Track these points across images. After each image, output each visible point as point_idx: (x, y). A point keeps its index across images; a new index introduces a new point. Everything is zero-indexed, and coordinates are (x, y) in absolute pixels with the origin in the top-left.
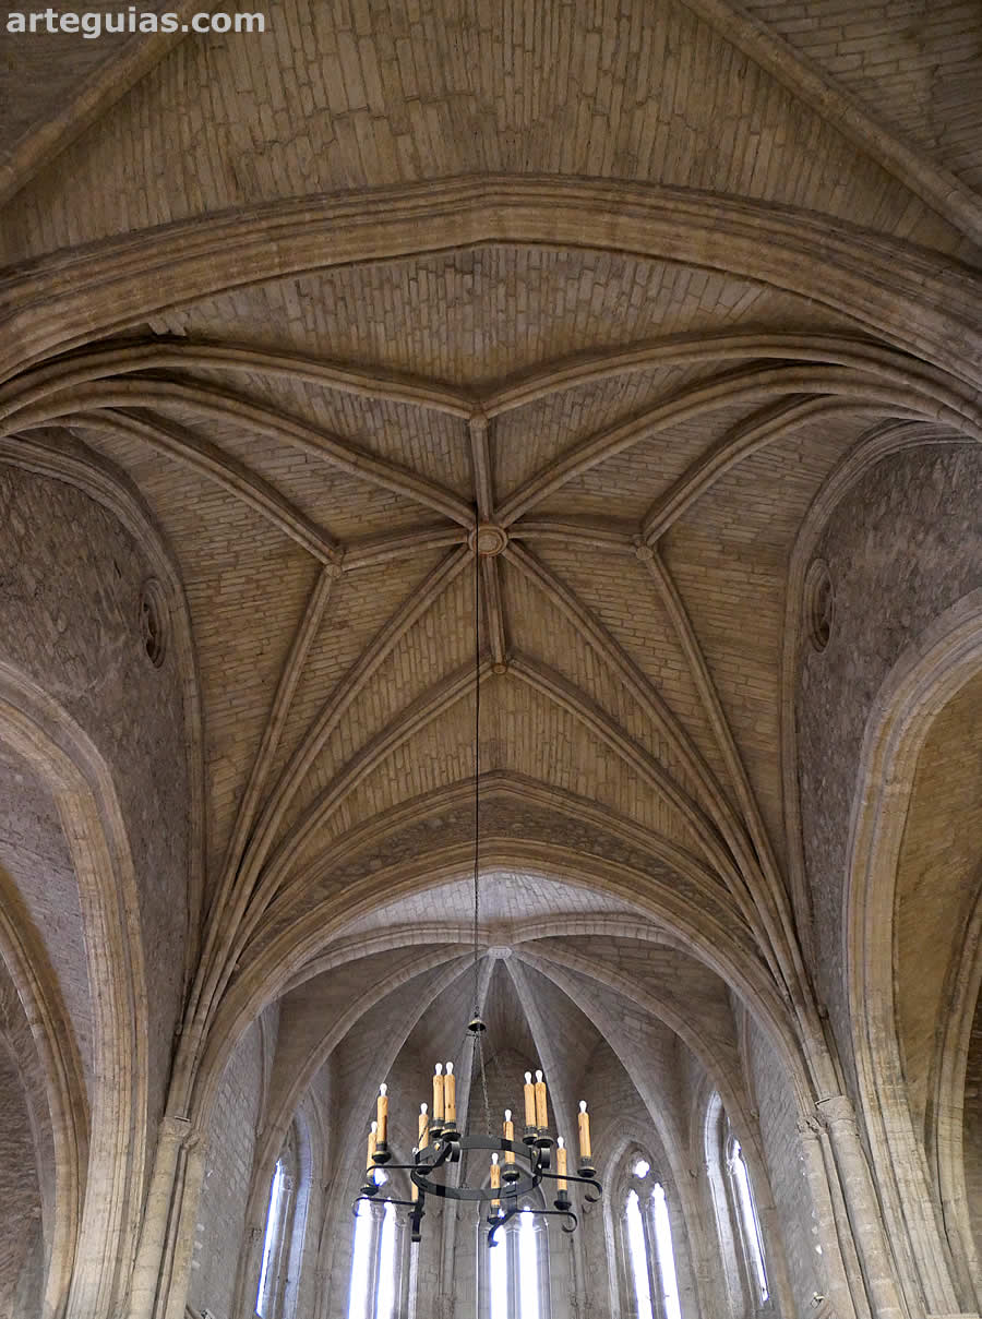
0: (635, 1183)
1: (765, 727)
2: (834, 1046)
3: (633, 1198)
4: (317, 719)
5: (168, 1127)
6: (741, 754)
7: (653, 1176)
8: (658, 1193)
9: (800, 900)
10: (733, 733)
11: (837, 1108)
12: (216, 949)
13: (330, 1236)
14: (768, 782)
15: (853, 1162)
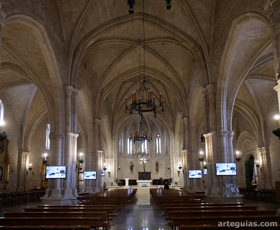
0: (158, 137)
1: (172, 100)
2: (174, 134)
3: (157, 139)
4: (122, 97)
5: (113, 141)
6: (170, 103)
7: (159, 137)
8: (160, 138)
9: (174, 119)
10: (169, 101)
11: (173, 140)
12: (114, 123)
13: (125, 143)
14: (172, 106)
15: (174, 145)
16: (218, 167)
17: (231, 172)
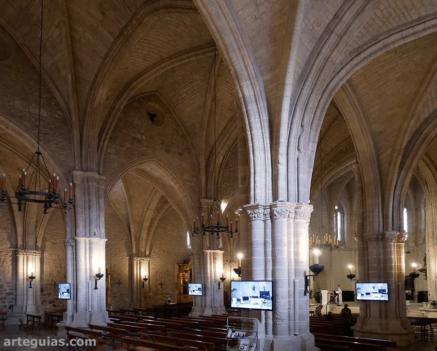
16: (234, 289)
17: (262, 303)
